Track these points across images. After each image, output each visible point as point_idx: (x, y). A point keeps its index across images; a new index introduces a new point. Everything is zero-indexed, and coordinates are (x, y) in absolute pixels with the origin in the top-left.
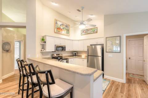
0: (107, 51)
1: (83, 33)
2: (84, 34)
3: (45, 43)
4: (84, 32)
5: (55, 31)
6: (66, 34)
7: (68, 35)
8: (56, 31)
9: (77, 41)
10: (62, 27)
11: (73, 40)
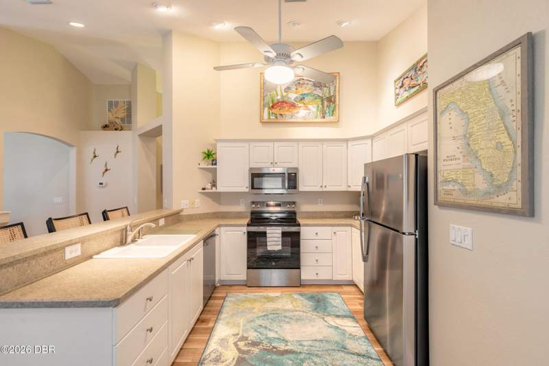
0: (442, 197)
1: (402, 90)
2: (406, 94)
3: (216, 164)
4: (407, 82)
5: (261, 117)
6: (319, 120)
7: (328, 118)
8: (266, 116)
9: (369, 141)
10: (292, 96)
11: (347, 140)
